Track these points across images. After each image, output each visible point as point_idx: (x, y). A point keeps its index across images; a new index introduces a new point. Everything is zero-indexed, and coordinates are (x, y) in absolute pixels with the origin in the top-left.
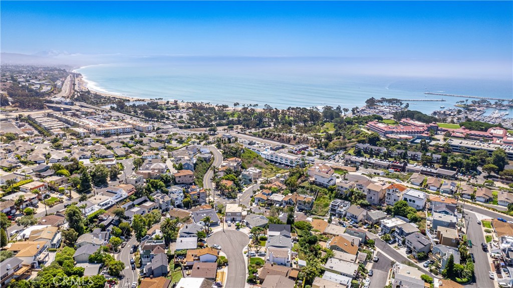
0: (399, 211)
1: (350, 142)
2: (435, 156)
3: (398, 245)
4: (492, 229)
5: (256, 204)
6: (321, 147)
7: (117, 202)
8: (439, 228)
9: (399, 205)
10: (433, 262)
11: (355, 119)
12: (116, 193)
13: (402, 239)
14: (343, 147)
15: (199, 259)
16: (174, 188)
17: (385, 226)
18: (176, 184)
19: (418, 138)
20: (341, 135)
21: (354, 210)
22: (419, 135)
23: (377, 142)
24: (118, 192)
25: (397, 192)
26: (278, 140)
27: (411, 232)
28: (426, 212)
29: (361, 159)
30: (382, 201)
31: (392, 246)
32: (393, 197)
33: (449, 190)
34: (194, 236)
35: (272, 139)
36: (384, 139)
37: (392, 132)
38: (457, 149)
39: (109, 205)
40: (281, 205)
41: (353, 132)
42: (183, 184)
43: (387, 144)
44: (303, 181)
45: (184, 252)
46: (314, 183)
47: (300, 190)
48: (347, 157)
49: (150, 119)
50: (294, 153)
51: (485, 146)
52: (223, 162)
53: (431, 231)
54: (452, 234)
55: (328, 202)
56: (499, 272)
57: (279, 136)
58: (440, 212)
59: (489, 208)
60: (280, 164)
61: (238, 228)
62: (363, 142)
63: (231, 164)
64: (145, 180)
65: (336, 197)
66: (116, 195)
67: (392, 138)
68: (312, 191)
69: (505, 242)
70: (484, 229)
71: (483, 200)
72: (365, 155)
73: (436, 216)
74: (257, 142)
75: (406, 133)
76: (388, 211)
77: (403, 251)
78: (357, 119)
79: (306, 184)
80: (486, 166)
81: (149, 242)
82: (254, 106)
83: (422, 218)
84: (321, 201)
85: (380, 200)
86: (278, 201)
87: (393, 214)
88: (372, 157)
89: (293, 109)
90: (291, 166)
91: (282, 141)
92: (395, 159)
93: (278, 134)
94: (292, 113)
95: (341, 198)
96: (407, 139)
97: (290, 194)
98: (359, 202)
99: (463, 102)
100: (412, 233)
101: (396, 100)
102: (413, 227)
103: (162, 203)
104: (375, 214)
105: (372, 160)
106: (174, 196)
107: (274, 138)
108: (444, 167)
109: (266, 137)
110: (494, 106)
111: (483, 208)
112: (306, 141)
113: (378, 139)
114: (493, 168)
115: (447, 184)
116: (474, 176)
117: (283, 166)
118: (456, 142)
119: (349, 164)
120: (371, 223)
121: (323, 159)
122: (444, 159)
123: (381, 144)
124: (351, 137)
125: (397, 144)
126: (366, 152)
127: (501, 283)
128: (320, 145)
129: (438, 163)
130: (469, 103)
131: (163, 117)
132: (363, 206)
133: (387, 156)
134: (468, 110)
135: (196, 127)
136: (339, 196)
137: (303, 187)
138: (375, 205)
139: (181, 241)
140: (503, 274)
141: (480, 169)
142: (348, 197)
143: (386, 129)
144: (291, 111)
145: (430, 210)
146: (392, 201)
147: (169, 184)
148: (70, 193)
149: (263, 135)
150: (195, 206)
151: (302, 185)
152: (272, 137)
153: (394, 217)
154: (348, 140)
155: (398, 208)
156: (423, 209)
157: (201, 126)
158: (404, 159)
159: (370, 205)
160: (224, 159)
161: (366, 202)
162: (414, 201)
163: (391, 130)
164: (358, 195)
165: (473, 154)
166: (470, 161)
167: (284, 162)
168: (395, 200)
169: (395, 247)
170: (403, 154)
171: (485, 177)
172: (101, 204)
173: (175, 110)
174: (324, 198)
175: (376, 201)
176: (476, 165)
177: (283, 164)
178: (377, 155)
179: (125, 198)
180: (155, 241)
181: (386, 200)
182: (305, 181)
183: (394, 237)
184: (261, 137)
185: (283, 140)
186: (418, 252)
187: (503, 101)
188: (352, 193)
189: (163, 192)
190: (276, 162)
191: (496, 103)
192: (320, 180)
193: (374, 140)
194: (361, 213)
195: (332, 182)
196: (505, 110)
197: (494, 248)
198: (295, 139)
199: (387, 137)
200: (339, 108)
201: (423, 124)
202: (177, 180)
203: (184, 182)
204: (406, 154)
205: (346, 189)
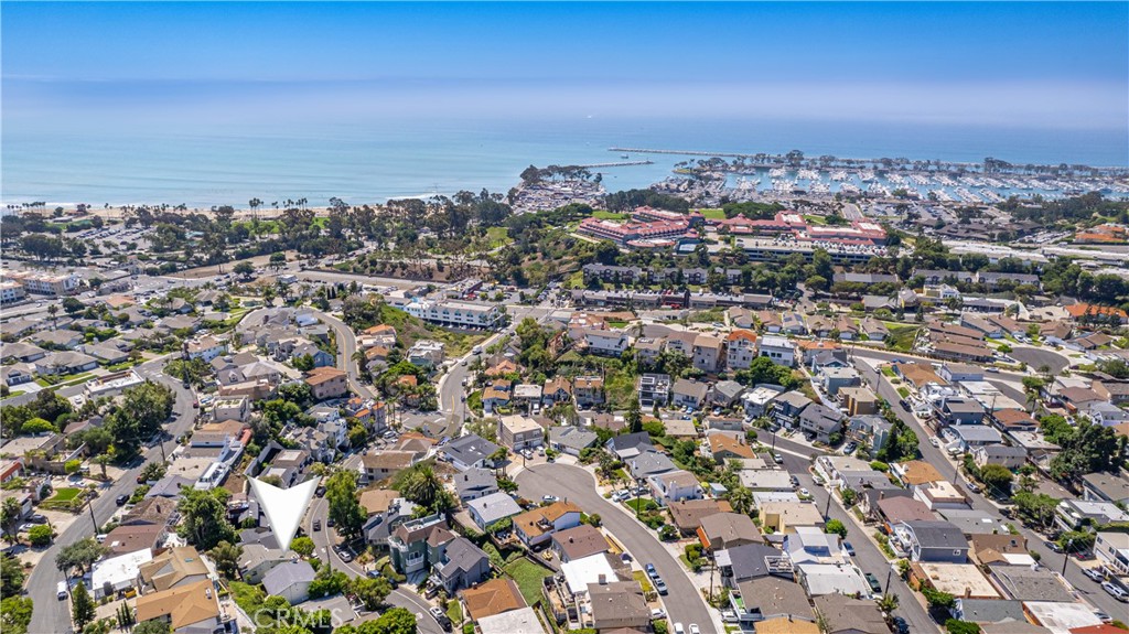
0: (763, 375)
1: (561, 264)
2: (731, 273)
3: (788, 430)
4: (898, 378)
5: (488, 411)
6: (505, 279)
7: (232, 466)
8: (844, 390)
9: (760, 365)
10: (854, 446)
11: (541, 216)
12: (222, 447)
13: (792, 420)
14: (552, 274)
15: (552, 527)
16: (320, 412)
17: (752, 404)
18: (316, 401)
19: (684, 241)
20: (535, 252)
21: (683, 387)
22: (680, 236)
23: (617, 258)
24: (224, 443)
25: (747, 344)
26: (403, 274)
27: (802, 405)
28: (803, 369)
29: (603, 294)
30: (721, 365)
31: (779, 434)
32: (740, 354)
33: (798, 328)
34: (490, 492)
35: (391, 275)
36: (627, 251)
37: (637, 236)
38: (755, 256)
39: (221, 476)
40: (541, 405)
41: (558, 243)
42: (329, 398)
43: (635, 260)
44: (560, 352)
45: (507, 523)
46: (585, 352)
47: (563, 369)
48: (576, 294)
49: (46, 259)
50: (463, 299)
51: (790, 245)
52: (357, 339)
53: (830, 398)
54: (865, 394)
55: (630, 383)
56: (941, 436)
57: (404, 267)
58: (827, 366)
59: (873, 347)
60: (455, 324)
61: (550, 459)
62: (590, 260)
63: (385, 340)
64: (251, 406)
65: (640, 371)
66: (222, 450)
67: (641, 248)
68: (590, 366)
69: (931, 391)
70: (889, 379)
71: (850, 336)
72: (607, 285)
73: (831, 372)
74: (365, 286)
75: (659, 235)
76: (741, 379)
77: (799, 438)
78: (546, 216)
79: (569, 356)
80: (811, 280)
81: (412, 525)
82: (299, 203)
83: (804, 380)
84: (617, 383)
85: (718, 362)
86: (534, 398)
87: (750, 382)
88: (618, 287)
89: (398, 203)
90: (482, 327)
91: (414, 276)
92: (663, 287)
93: (401, 263)
94: (397, 212)
95: (649, 371)
96: (666, 247)
97: (548, 381)
98: (685, 372)
99: (685, 163)
100: (805, 407)
101: (577, 167)
102: (796, 398)
103: (317, 448)
104: (728, 388)
105: (622, 294)
106: (331, 427)
107: (394, 271)
108: (747, 291)
109: (372, 271)
110: (733, 169)
111: (863, 348)
112: (467, 271)
113: (617, 253)
114: (820, 281)
115: (790, 319)
116: (796, 300)
117: (464, 328)
118: (749, 243)
119: (584, 307)
120: (725, 404)
121: (530, 303)
122: (747, 275)
123: (626, 260)
124: (558, 253)
125: (654, 257)
126: (606, 280)
127: (951, 450)
128: (502, 276)
129: (735, 284)
130: (696, 166)
131: (80, 251)
132: (697, 377)
133: (646, 283)
134: (701, 178)
135: (189, 268)
136: (643, 368)
137: (570, 363)
138: (712, 372)
139: (485, 505)
140: (947, 436)
141: (801, 286)
142: (659, 367)
143: (625, 232)
144: (394, 207)
145: (808, 364)
146: (739, 360)
147: (304, 404)
148: (104, 470)
149: (366, 267)
150: (373, 440)
151: (566, 357)
152: (387, 270)
153: (754, 387)
154: (556, 259)
155: (760, 370)
156: (795, 365)
157: (200, 263)
158: (679, 283)
159: (705, 375)
160: (356, 332)
161: (695, 369)
162: (779, 355)
163: (633, 232)
164: (677, 361)
165: (783, 263)
166: (784, 274)
167: (464, 319)
168: (744, 358)
169: (785, 435)
170: (676, 275)
171: (810, 298)
172: (208, 476)
173: (94, 230)
174: (619, 376)
175: (713, 368)
176: (794, 281)
177: (462, 324)
178: (628, 282)
179: (242, 454)
180: (422, 520)
181: (728, 360)
182: (566, 350)
183: (775, 419)
184: (362, 273)
185: (415, 273)
186: (830, 434)
187: (744, 158)
188: (664, 359)
189: (300, 423)
190: (446, 323)
191: (735, 162)
192: (599, 344)
193: (608, 256)
194: (700, 390)
195: (624, 345)
196: (752, 174)
197: (918, 404)
198: (441, 268)
199: (631, 247)
200: (484, 194)
201: (678, 215)
202: (317, 392)
203: (332, 394)
204: (680, 275)
205: (655, 352)
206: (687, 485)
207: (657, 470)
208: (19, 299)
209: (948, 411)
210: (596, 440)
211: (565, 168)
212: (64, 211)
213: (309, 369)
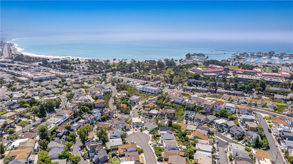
0: (223, 115)
1: (184, 79)
2: (231, 84)
3: (226, 133)
4: (270, 121)
5: (142, 116)
6: (168, 82)
7: (64, 121)
8: (247, 123)
9: (222, 112)
10: (246, 141)
11: (183, 66)
12: (63, 116)
13: (228, 130)
14: (180, 81)
15: (127, 151)
16: (95, 111)
17: (217, 124)
18: (95, 108)
19: (220, 75)
20: (178, 75)
21: (198, 116)
22: (220, 73)
23: (199, 78)
24: (64, 115)
25: (220, 105)
26: (143, 79)
27: (232, 126)
28: (237, 114)
29: (192, 88)
30: (212, 110)
31: (223, 134)
32: (218, 108)
33: (243, 102)
34: (118, 138)
35: (140, 79)
36: (202, 76)
37: (206, 72)
38: (241, 80)
39: (60, 123)
40: (157, 116)
41: (184, 73)
42: (99, 107)
43: (204, 79)
44: (167, 102)
45: (116, 147)
46: (173, 102)
47: (166, 107)
48: (184, 87)
49: (65, 70)
50: (154, 86)
51: (254, 78)
52: (117, 93)
53: (242, 124)
54: (253, 125)
55: (183, 113)
56: (279, 143)
57: (143, 77)
58: (244, 114)
59: (266, 110)
60: (148, 92)
61: (141, 131)
62: (191, 78)
63: (123, 95)
64: (77, 107)
65: (187, 110)
66: (63, 117)
67: (207, 75)
68: (173, 107)
69: (280, 127)
70: (267, 121)
71: (261, 106)
72: (194, 85)
73: (244, 116)
74: (131, 81)
75: (213, 72)
76: (217, 115)
77: (229, 136)
78: (185, 66)
79: (169, 103)
80: (257, 88)
81: (93, 143)
82: (125, 60)
83: (236, 118)
84: (179, 112)
85: (211, 110)
86: (155, 114)
87: (219, 116)
88: (197, 86)
89: (148, 61)
90: (155, 94)
91: (145, 79)
92: (210, 87)
93: (143, 76)
94: (147, 63)
95: (190, 110)
96: (214, 76)
97: (161, 110)
98: (200, 111)
99: (235, 54)
100: (233, 126)
101: (202, 54)
102: (231, 123)
103: (90, 120)
104: (211, 118)
105: (198, 88)
106: (96, 115)
107: (141, 78)
108: (236, 90)
109: (135, 78)
110: (250, 56)
111: (263, 110)
112: (159, 79)
113: (199, 76)
114: (260, 89)
115: (242, 99)
116: (251, 94)
117: (150, 94)
118: (240, 76)
119: (186, 91)
120: (209, 122)
121: (171, 88)
122: (236, 85)
123: (201, 79)
124: (184, 76)
125: (210, 78)
126: (194, 84)
127: (282, 148)
128: (167, 81)
129: (232, 88)
130: (238, 55)
131: (72, 68)
132: (203, 113)
133: (205, 85)
134: (238, 58)
135: (94, 74)
136: (188, 109)
137: (168, 105)
138: (209, 112)
139: (113, 141)
140: (282, 143)
141: (254, 90)
142: (193, 109)
143: (203, 71)
144: (147, 62)
145: (239, 113)
146: (217, 110)
147: (91, 108)
148: (34, 118)
149: (134, 76)
150: (108, 120)
151: (167, 104)
152: (139, 77)
153: (220, 118)
154: (183, 77)
155: (222, 113)
156: (235, 113)
157: (97, 73)
158: (215, 86)
159: (206, 113)
160: (118, 92)
161: (204, 111)
162: (230, 109)
163: (205, 71)
164: (199, 108)
165: (249, 82)
166: (248, 86)
167: (150, 91)
168: (219, 109)
169: (224, 134)
170: (214, 84)
171: (256, 94)
172: (55, 123)
173: (78, 64)
174: (180, 110)
175: (209, 111)
176: (252, 88)
177: (150, 93)
178: (200, 85)
179: (68, 119)
180: (96, 142)
181: (214, 109)
182: (168, 102)
183: (223, 129)
184: (133, 78)
185: (146, 79)
186: (238, 136)
187: (254, 53)
188: (195, 107)
189: (89, 113)
190: (146, 92)
191: (251, 54)
192: (177, 101)
193: (197, 77)
194: (203, 118)
195: (184, 102)
196: (256, 58)
197: (274, 130)
198: (152, 78)
199: (204, 75)
200: (172, 60)
201: (221, 67)
202: (96, 106)
203: (100, 106)
204: (215, 84)
205: (192, 105)
206: (173, 145)
207: (168, 139)
208: (55, 78)
209: (283, 134)
210: (157, 127)
211: (198, 54)
212: (74, 60)
213: (96, 99)
